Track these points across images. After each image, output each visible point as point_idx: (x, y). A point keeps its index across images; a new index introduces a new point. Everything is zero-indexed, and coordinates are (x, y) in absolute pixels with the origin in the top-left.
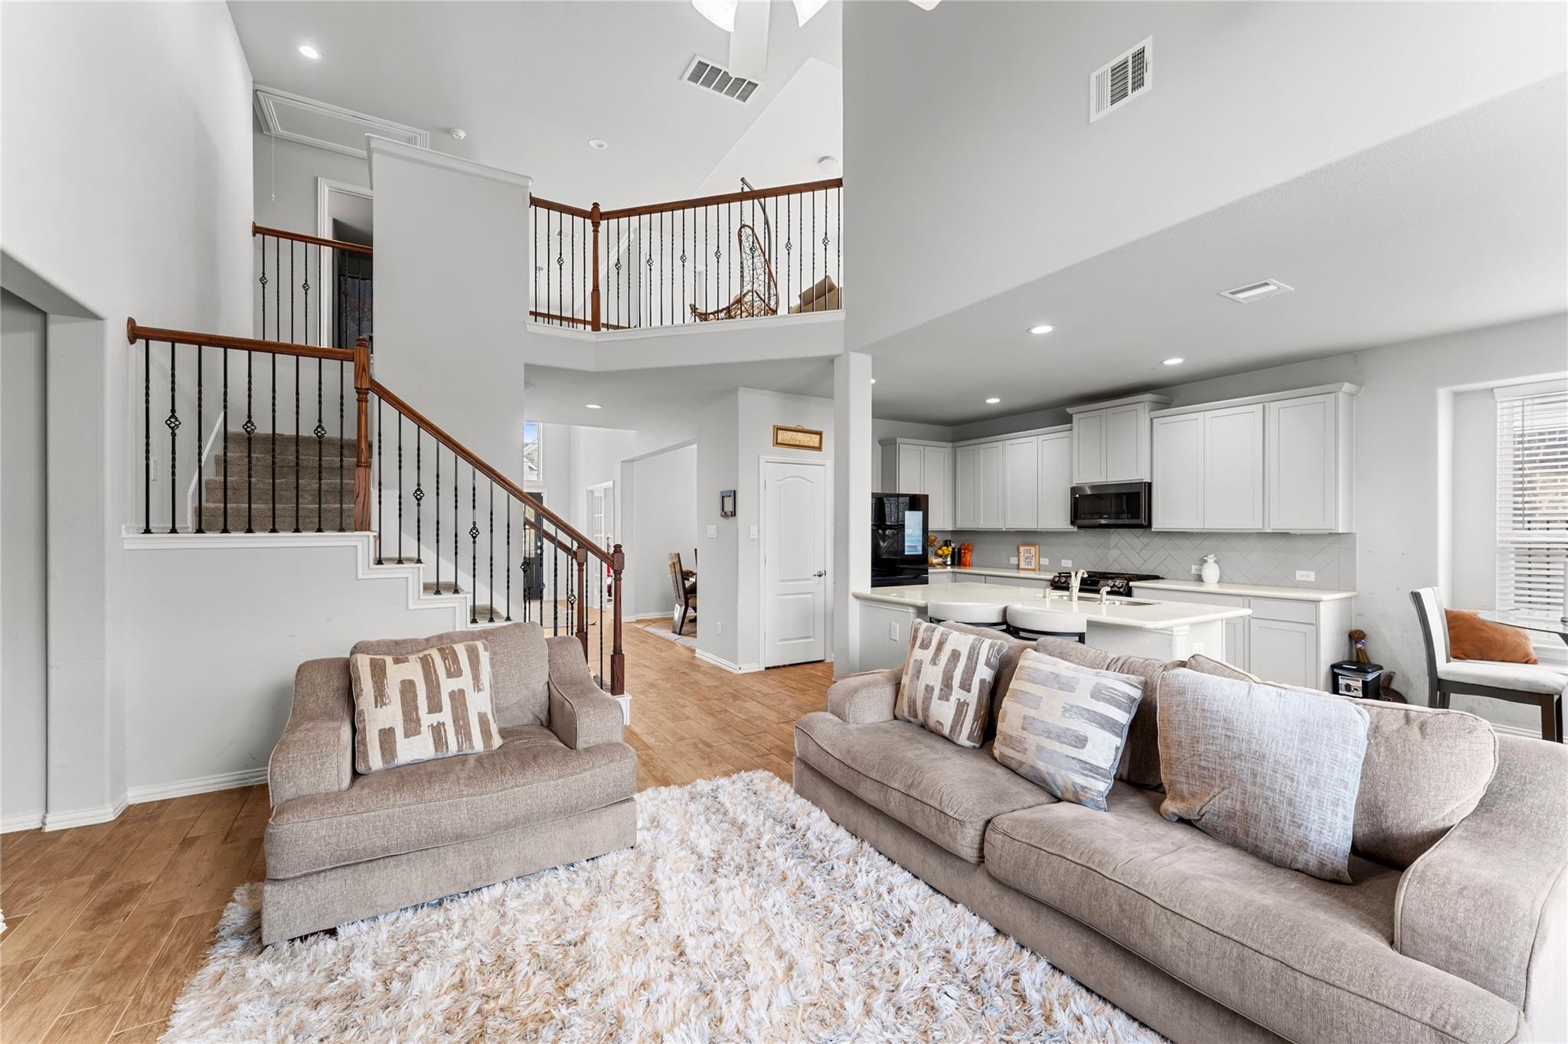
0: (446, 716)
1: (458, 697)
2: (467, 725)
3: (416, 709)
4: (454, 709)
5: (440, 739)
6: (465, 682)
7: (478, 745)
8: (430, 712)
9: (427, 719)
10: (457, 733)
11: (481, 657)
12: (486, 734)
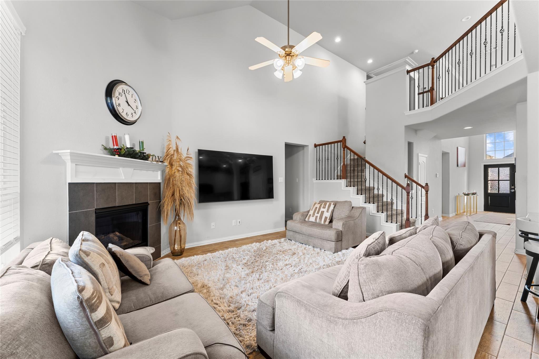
0: (319, 215)
1: (323, 212)
2: (322, 218)
3: (315, 212)
4: (321, 214)
5: (316, 219)
6: (325, 210)
7: (322, 222)
8: (317, 213)
9: (316, 215)
10: (319, 219)
11: (331, 206)
12: (325, 221)
